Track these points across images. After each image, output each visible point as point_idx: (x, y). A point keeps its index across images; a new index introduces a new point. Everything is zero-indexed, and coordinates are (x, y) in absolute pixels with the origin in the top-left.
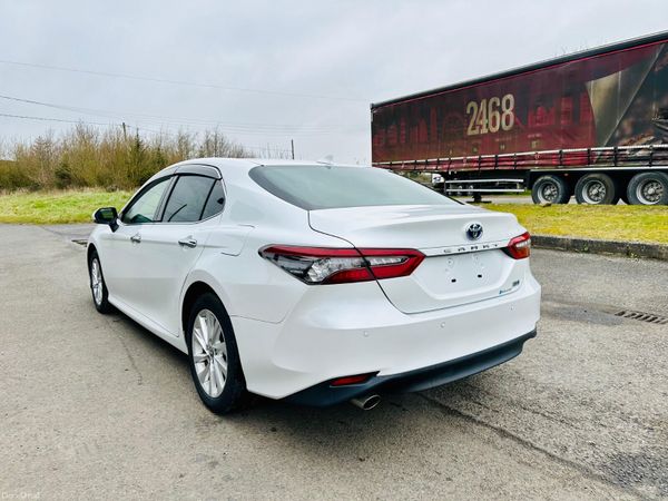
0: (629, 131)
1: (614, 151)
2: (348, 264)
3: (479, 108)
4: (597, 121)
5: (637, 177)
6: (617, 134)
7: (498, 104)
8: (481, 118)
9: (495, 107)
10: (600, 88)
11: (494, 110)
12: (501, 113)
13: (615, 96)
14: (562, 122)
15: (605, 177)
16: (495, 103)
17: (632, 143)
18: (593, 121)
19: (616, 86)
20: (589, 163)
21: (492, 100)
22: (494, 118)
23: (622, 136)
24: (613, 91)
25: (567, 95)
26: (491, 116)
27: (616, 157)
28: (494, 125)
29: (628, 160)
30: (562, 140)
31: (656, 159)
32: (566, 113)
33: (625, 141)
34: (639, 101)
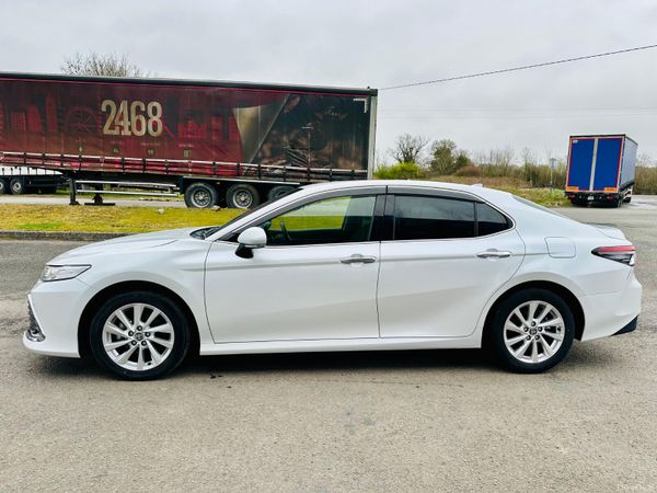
0: (268, 153)
1: (259, 167)
4: (243, 142)
5: (275, 189)
6: (260, 155)
7: (143, 109)
8: (121, 119)
9: (139, 112)
10: (245, 115)
12: (147, 118)
13: (257, 125)
14: (214, 138)
15: (251, 188)
16: (138, 108)
17: (271, 163)
18: (240, 141)
19: (257, 118)
20: (239, 175)
21: (135, 103)
22: (139, 122)
23: (264, 157)
24: (254, 120)
25: (217, 115)
26: (134, 118)
27: (260, 173)
28: (139, 128)
29: (269, 176)
30: (214, 153)
31: (288, 177)
32: (216, 130)
33: (266, 161)
34: (274, 132)
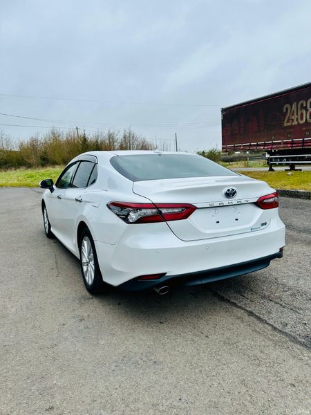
2: (149, 212)
3: (291, 108)
7: (305, 105)
8: (293, 115)
9: (302, 107)
11: (301, 109)
12: (307, 110)
16: (302, 104)
21: (300, 102)
22: (302, 114)
26: (299, 113)
28: (302, 119)
